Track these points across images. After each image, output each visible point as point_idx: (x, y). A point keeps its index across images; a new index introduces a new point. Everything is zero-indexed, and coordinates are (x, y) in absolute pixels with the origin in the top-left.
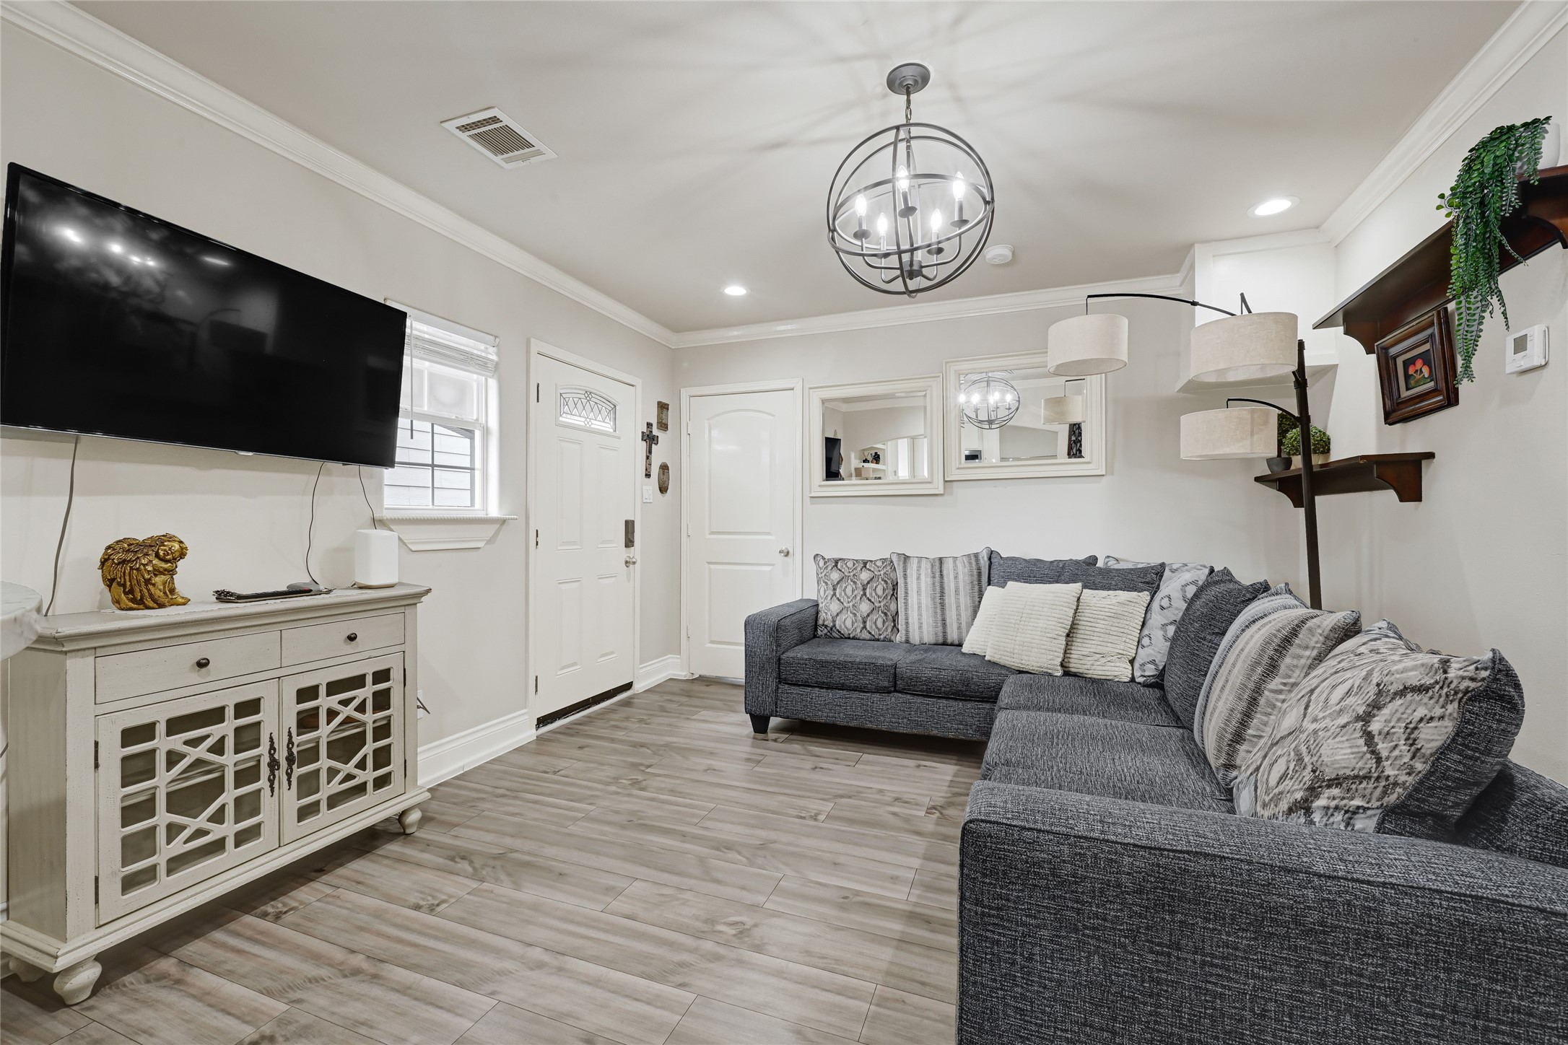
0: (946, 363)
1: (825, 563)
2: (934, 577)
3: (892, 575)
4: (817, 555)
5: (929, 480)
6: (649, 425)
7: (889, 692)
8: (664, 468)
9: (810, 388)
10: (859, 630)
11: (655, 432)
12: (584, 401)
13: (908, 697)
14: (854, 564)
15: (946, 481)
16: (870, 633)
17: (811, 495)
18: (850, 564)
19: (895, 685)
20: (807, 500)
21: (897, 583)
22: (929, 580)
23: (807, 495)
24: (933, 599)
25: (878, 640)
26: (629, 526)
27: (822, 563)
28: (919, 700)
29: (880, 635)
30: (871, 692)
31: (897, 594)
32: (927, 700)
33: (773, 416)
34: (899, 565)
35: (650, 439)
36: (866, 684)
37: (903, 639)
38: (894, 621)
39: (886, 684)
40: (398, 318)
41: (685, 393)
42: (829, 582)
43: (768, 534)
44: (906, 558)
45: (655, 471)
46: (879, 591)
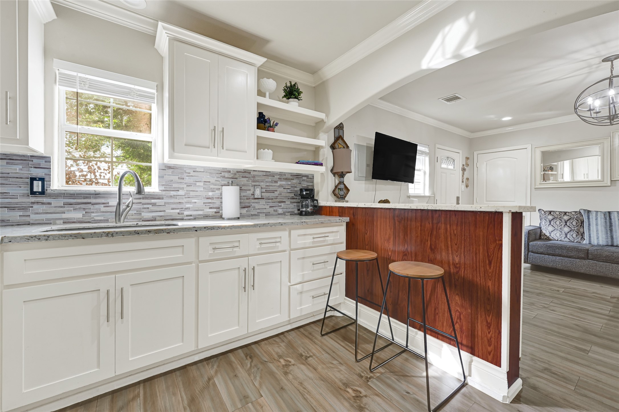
0: (613, 132)
1: (545, 212)
2: (606, 219)
3: (581, 218)
4: (540, 209)
5: (602, 180)
6: (463, 165)
7: (585, 259)
8: (468, 179)
9: (535, 148)
10: (563, 238)
11: (465, 167)
12: (447, 160)
13: (595, 262)
14: (560, 213)
15: (611, 181)
16: (569, 239)
17: (535, 187)
18: (558, 213)
19: (588, 256)
20: (533, 189)
21: (584, 221)
22: (603, 220)
23: (533, 187)
24: (606, 228)
25: (573, 242)
26: (458, 198)
27: (543, 212)
28: (601, 263)
29: (575, 240)
30: (575, 258)
31: (583, 225)
32: (605, 264)
33: (517, 159)
34: (585, 214)
35: (464, 170)
36: (573, 255)
37: (588, 242)
38: (582, 235)
39: (583, 256)
40: (416, 146)
41: (475, 153)
42: (547, 219)
43: (514, 201)
44: (589, 212)
45: (465, 180)
46: (574, 223)
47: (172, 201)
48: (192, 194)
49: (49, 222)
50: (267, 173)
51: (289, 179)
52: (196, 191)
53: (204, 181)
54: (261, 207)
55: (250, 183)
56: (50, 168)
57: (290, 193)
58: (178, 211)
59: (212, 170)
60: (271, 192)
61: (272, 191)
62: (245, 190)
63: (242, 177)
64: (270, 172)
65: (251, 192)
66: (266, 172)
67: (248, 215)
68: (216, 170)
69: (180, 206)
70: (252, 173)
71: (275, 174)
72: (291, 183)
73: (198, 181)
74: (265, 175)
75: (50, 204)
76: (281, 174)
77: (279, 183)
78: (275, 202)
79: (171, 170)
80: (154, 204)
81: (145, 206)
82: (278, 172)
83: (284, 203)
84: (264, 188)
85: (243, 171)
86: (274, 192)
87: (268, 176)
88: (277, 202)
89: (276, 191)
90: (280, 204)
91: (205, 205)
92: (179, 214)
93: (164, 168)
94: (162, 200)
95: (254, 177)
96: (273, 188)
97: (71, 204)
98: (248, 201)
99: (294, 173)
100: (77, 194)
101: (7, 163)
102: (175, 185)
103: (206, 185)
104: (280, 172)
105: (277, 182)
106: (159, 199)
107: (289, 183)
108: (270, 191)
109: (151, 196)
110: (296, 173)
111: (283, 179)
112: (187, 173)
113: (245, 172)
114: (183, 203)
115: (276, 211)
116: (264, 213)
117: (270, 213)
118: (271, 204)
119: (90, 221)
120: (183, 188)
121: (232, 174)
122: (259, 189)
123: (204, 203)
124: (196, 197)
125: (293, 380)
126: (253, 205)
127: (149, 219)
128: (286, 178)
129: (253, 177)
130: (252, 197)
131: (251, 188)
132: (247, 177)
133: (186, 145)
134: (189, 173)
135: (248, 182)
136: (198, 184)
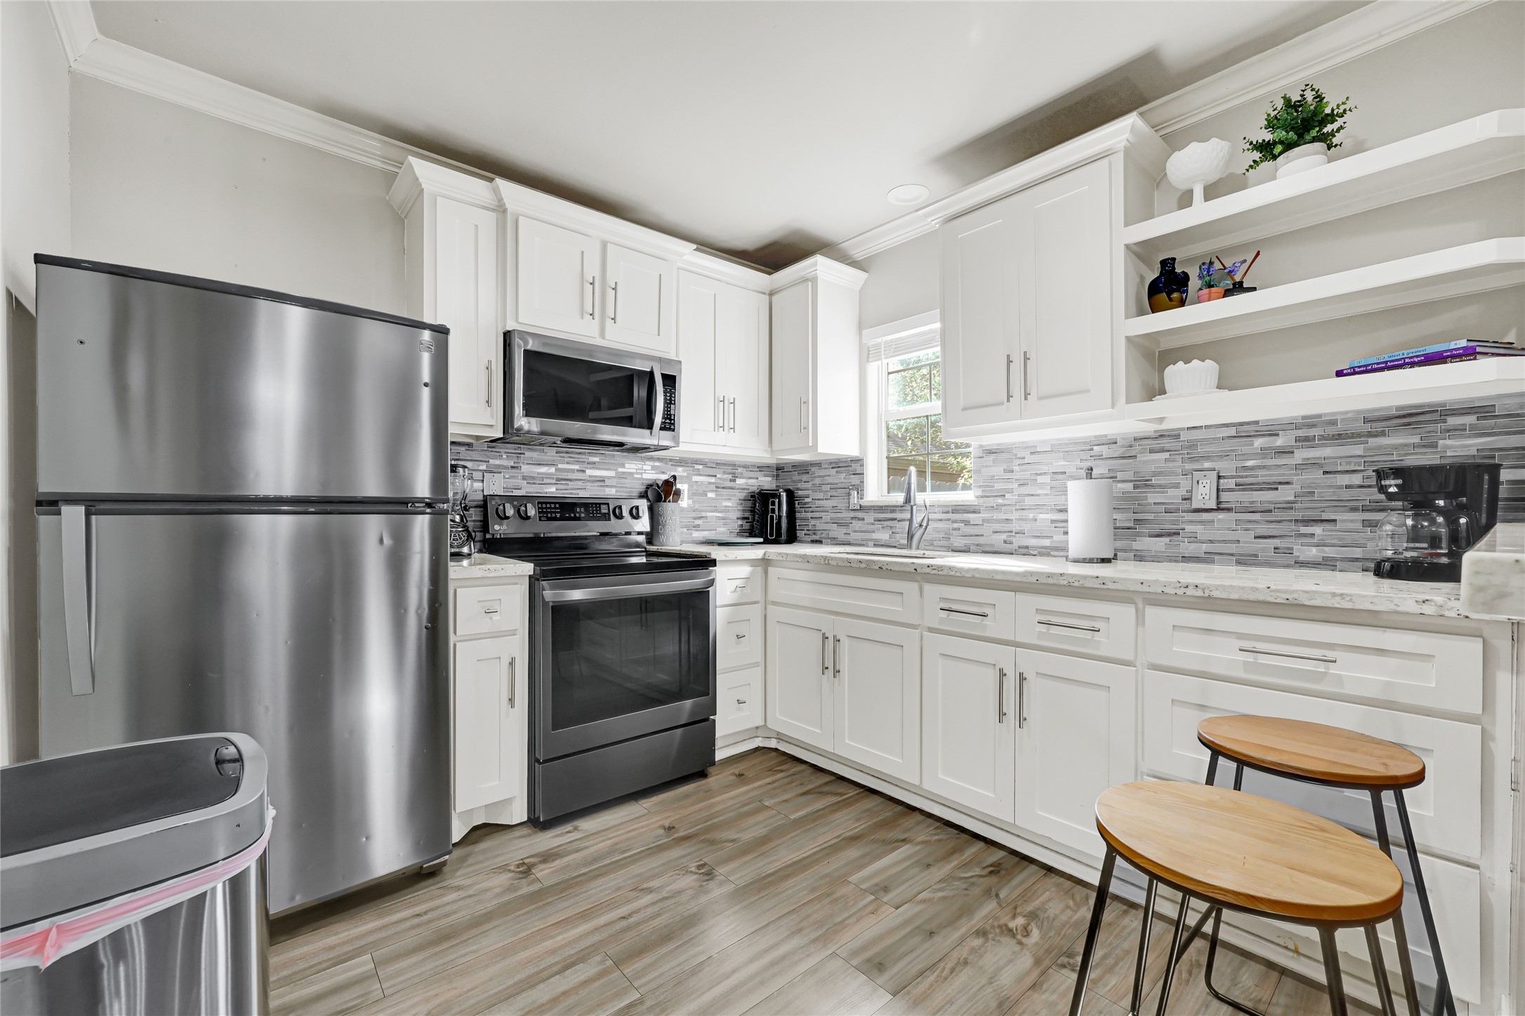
47: (996, 516)
48: (1028, 501)
49: (862, 543)
50: (1245, 428)
51: (1359, 435)
52: (1037, 495)
53: (1053, 473)
54: (1218, 535)
55: (1177, 465)
56: (863, 474)
57: (1361, 487)
58: (1004, 536)
59: (1070, 444)
60: (1261, 490)
61: (1269, 483)
62: (1160, 486)
63: (1152, 451)
64: (1257, 423)
65: (1182, 492)
66: (1242, 424)
67: (1172, 558)
68: (1080, 443)
69: (1007, 527)
70: (1184, 436)
71: (1280, 427)
72: (1365, 450)
73: (1041, 474)
74: (1235, 437)
75: (863, 519)
76: (1310, 422)
77: (1301, 455)
78: (1279, 522)
79: (993, 457)
80: (967, 523)
81: (955, 525)
82: (1296, 418)
83: (1328, 526)
84: (1232, 477)
85: (1153, 435)
86: (1277, 489)
87: (1250, 436)
88: (1291, 521)
89: (1288, 483)
90: (1304, 530)
91: (1054, 525)
92: (1005, 542)
93: (981, 455)
94: (979, 515)
95: (1192, 445)
96: (1271, 475)
97: (880, 521)
98: (1169, 516)
99: (1390, 408)
100: (885, 506)
101: (837, 472)
102: (998, 486)
103: (1057, 480)
104: (1304, 418)
105: (1292, 452)
106: (974, 512)
107: (1358, 450)
108: (1258, 484)
109: (963, 508)
110: (1398, 408)
111: (1322, 438)
112: (1019, 458)
113: (1161, 436)
114: (1012, 520)
115: (1289, 551)
116: (1232, 555)
117: (1256, 556)
118: (1263, 529)
119: (896, 545)
120: (1011, 491)
121: (1123, 446)
122: (1209, 482)
123: (1053, 521)
124: (1038, 507)
125: (967, 948)
126: (1189, 528)
127: (961, 549)
128: (1339, 435)
129: (1190, 447)
130: (1186, 505)
131: (1182, 479)
132: (1166, 449)
133: (964, 409)
134: (1024, 458)
135: (1171, 464)
136: (1040, 479)
